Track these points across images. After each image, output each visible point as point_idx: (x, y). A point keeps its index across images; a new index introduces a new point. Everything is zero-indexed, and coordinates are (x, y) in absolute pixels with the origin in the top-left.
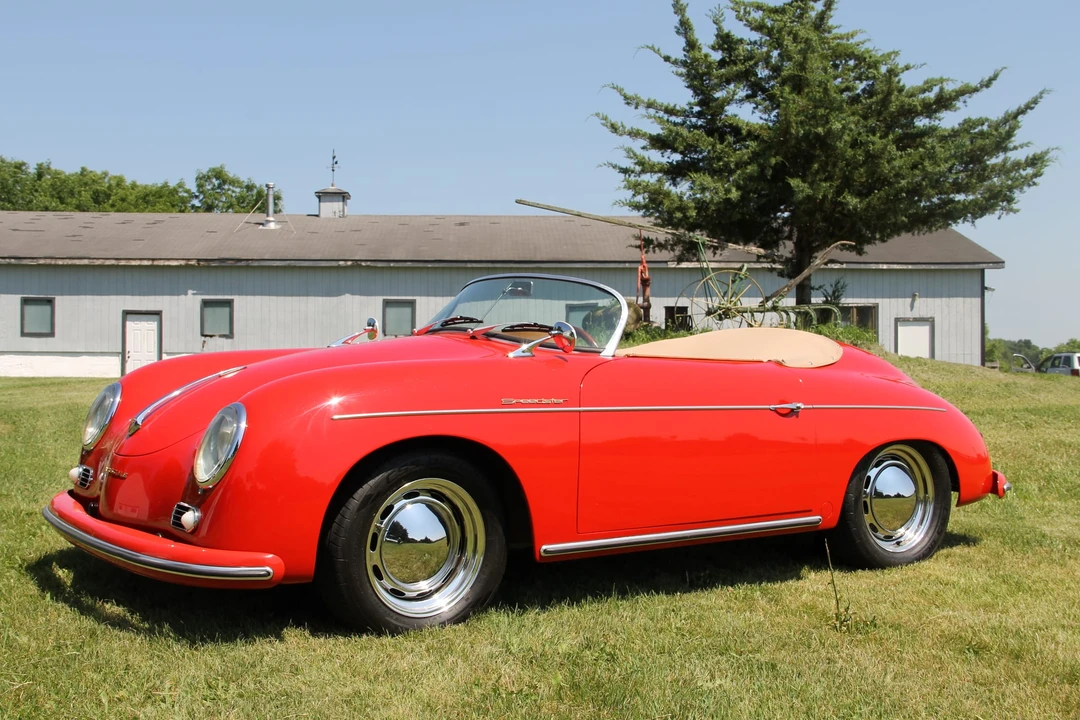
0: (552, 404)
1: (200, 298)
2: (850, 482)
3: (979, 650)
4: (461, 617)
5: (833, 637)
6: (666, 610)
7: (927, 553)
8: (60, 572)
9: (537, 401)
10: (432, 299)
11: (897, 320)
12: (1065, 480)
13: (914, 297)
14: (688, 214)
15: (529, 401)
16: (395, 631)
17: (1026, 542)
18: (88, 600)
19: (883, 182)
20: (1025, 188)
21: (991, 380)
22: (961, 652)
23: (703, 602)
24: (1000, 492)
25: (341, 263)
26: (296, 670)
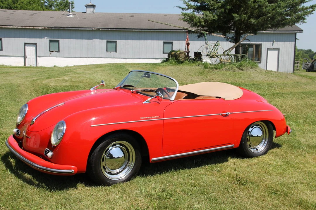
0: (156, 118)
1: (48, 39)
2: (243, 134)
3: (275, 192)
4: (129, 179)
5: (235, 186)
6: (187, 176)
7: (265, 153)
8: (11, 160)
9: (151, 117)
10: (122, 41)
11: (268, 49)
12: (311, 119)
13: (273, 41)
14: (201, 24)
15: (149, 117)
16: (109, 185)
17: (295, 147)
18: (20, 172)
19: (264, 14)
20: (309, 15)
21: (293, 80)
22: (271, 194)
23: (198, 172)
24: (288, 132)
25: (93, 29)
26: (81, 201)
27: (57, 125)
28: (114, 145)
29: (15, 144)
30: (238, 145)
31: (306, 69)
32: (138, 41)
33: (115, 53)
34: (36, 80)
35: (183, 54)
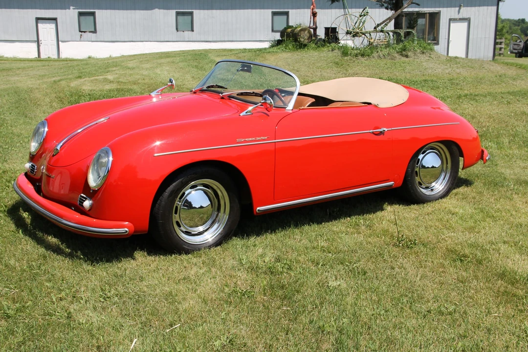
0: (262, 140)
1: (77, 11)
2: (409, 163)
3: (462, 258)
4: (219, 243)
5: (395, 251)
6: (316, 235)
7: (445, 194)
8: (24, 215)
9: (254, 139)
10: (202, 11)
11: (450, 20)
12: (523, 137)
13: (460, 7)
15: (250, 139)
16: (187, 252)
17: (495, 183)
18: (40, 234)
21: (493, 72)
22: (454, 261)
23: (335, 229)
24: (485, 160)
26: (142, 279)
27: (98, 154)
28: (193, 187)
29: (30, 188)
30: (400, 183)
31: (516, 53)
32: (229, 11)
33: (190, 32)
34: (59, 81)
35: (306, 32)
